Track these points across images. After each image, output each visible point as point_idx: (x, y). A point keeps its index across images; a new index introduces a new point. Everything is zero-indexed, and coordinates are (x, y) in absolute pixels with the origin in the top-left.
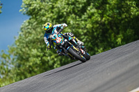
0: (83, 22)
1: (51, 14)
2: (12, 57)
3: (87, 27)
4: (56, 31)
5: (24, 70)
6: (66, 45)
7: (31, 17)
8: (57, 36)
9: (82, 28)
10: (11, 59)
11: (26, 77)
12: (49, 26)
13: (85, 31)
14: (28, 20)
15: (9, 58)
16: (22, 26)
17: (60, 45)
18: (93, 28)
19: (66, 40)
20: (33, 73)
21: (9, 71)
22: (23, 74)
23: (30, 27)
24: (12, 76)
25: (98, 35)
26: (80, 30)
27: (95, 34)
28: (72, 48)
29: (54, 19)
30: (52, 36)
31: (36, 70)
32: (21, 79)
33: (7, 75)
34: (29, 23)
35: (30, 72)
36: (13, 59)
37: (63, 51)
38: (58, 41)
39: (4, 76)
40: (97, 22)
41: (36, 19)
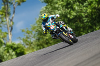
0: (85, 8)
1: (62, 3)
2: (34, 33)
3: (88, 11)
4: (50, 20)
5: (43, 42)
6: (58, 31)
7: (47, 4)
8: (51, 24)
9: (84, 13)
10: (33, 34)
11: (44, 47)
12: (46, 16)
13: (86, 14)
14: (45, 6)
15: (32, 34)
17: (53, 31)
18: (92, 12)
19: (58, 27)
20: (49, 44)
21: (32, 43)
22: (42, 45)
23: (47, 11)
24: (33, 46)
25: (96, 17)
26: (83, 14)
27: (94, 16)
28: (63, 34)
29: (64, 6)
30: (47, 24)
31: (51, 42)
32: (40, 49)
33: (31, 46)
34: (46, 8)
35: (47, 44)
36: (35, 35)
37: (55, 36)
38: (52, 28)
39: (28, 46)
40: (95, 8)
41: (51, 6)
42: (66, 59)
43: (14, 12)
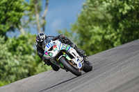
15: (72, 36)
16: (84, 3)
20: (95, 51)
31: (98, 48)
35: (92, 50)
42: (119, 71)
43: (47, 4)
